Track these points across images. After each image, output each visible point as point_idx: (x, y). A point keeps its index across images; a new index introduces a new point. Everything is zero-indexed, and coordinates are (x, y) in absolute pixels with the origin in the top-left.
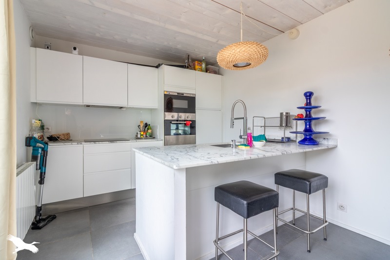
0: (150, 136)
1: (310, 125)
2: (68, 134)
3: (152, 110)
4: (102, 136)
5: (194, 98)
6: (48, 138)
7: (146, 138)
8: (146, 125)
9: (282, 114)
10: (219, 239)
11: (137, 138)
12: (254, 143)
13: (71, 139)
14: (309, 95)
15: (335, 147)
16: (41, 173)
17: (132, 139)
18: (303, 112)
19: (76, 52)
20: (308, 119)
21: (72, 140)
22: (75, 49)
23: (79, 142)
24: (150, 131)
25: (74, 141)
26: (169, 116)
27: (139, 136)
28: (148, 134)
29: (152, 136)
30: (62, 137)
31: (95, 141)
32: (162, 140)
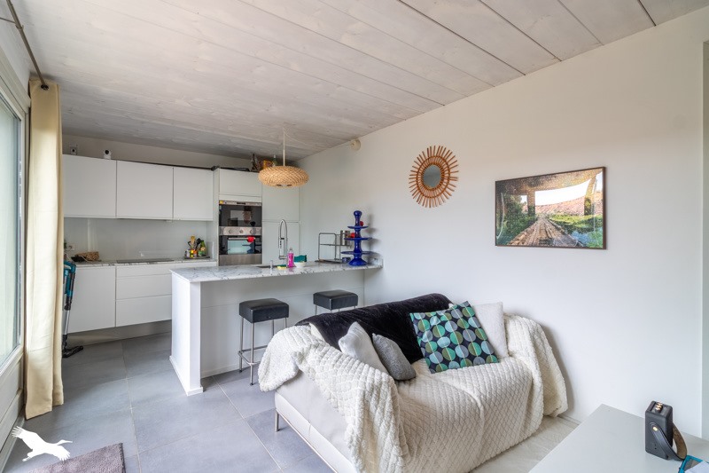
0: (203, 255)
1: (359, 246)
2: (96, 254)
3: (207, 223)
4: (142, 255)
5: (260, 208)
6: (72, 258)
7: (198, 257)
8: (199, 241)
9: (342, 231)
10: (244, 351)
11: (186, 258)
12: (296, 264)
13: (100, 259)
14: (358, 214)
15: (381, 268)
16: (68, 297)
17: (178, 259)
18: (353, 231)
19: (108, 156)
20: (357, 239)
21: (100, 261)
22: (107, 152)
23: (111, 263)
24: (203, 249)
25: (104, 262)
26: (226, 231)
27: (188, 255)
28: (200, 253)
29: (206, 256)
30: (89, 257)
31: (130, 262)
32: (216, 260)
